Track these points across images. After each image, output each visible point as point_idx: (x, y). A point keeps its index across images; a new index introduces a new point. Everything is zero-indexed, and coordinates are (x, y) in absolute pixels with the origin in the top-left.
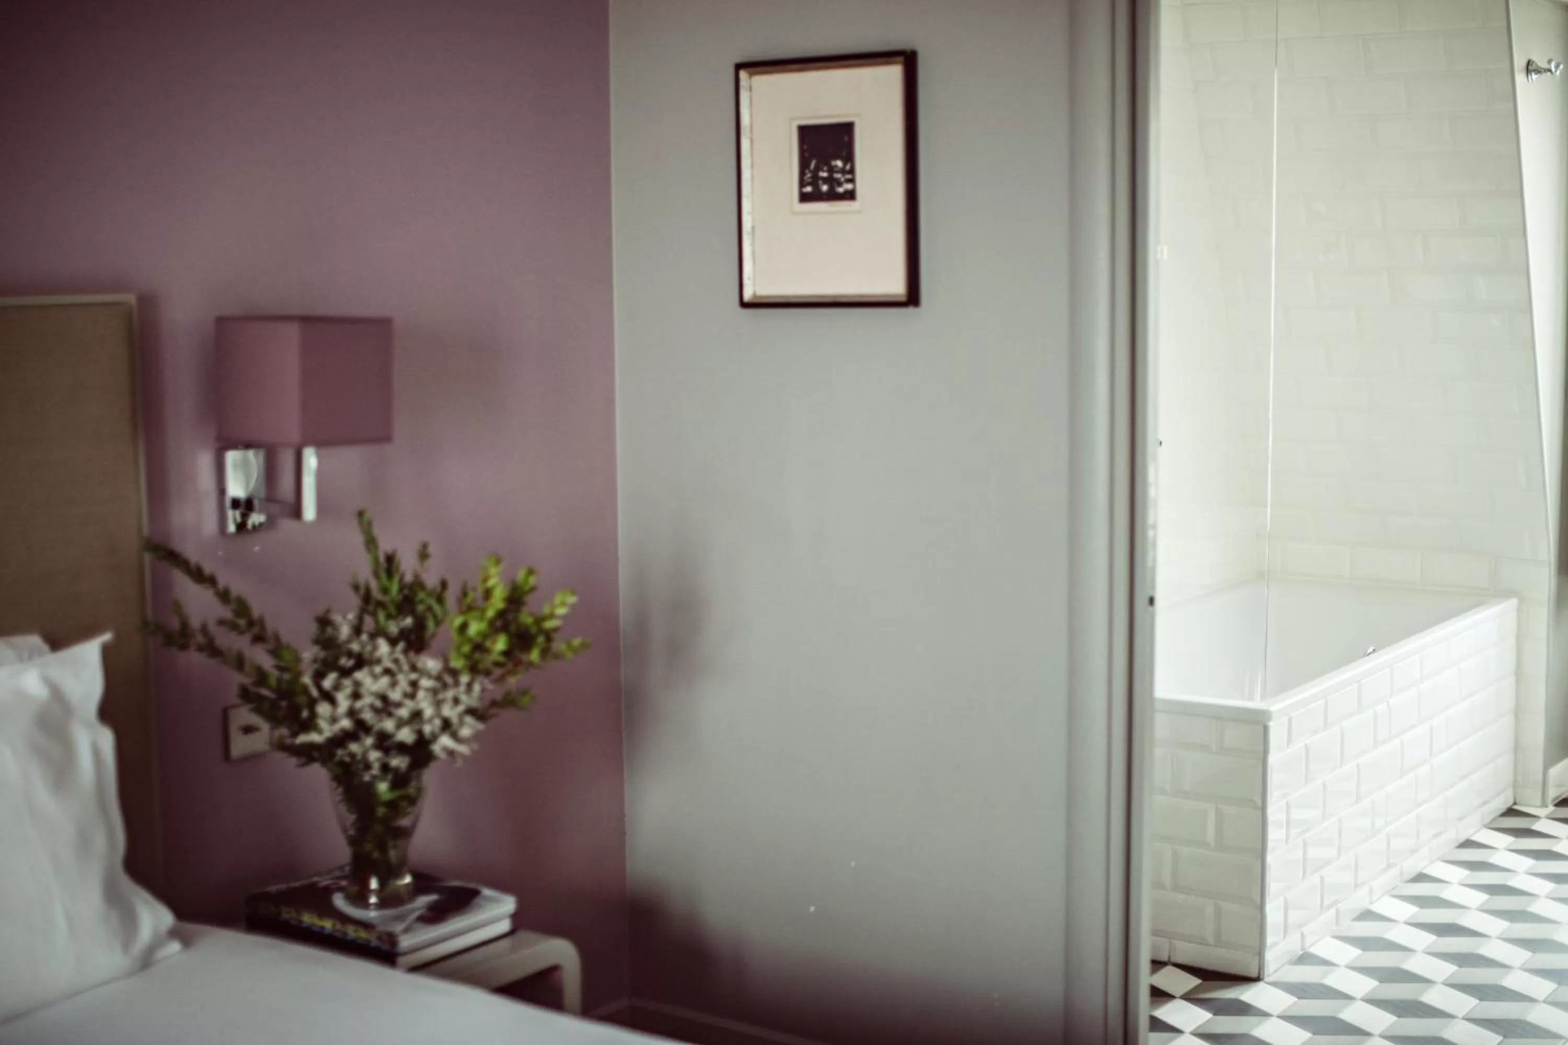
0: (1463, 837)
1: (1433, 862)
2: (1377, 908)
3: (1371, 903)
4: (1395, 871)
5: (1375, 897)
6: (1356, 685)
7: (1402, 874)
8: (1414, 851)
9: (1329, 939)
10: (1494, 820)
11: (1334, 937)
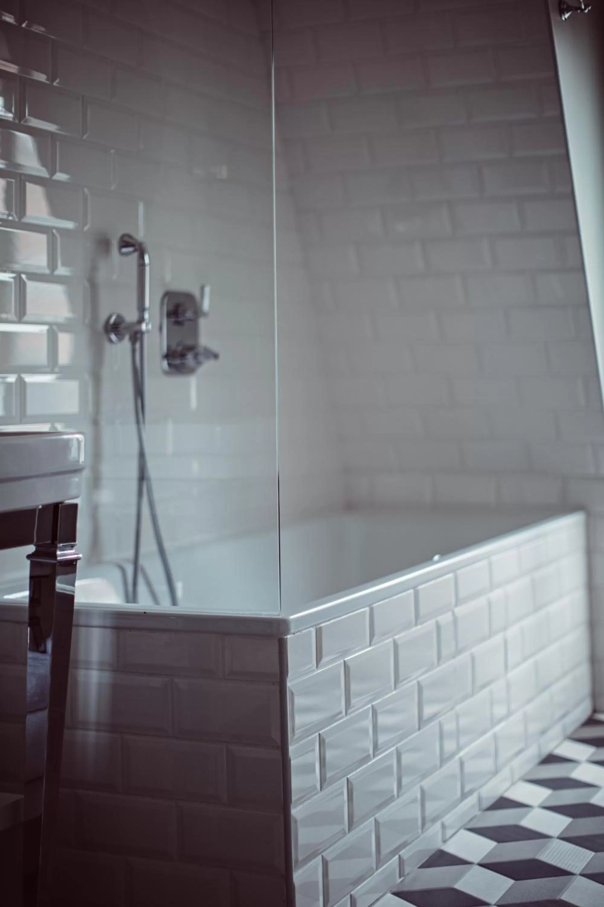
0: (546, 752)
1: (513, 784)
2: (451, 848)
3: (444, 841)
4: (472, 800)
5: (449, 833)
6: (411, 591)
7: (480, 800)
8: (496, 772)
9: (389, 896)
10: (576, 731)
11: (397, 894)
